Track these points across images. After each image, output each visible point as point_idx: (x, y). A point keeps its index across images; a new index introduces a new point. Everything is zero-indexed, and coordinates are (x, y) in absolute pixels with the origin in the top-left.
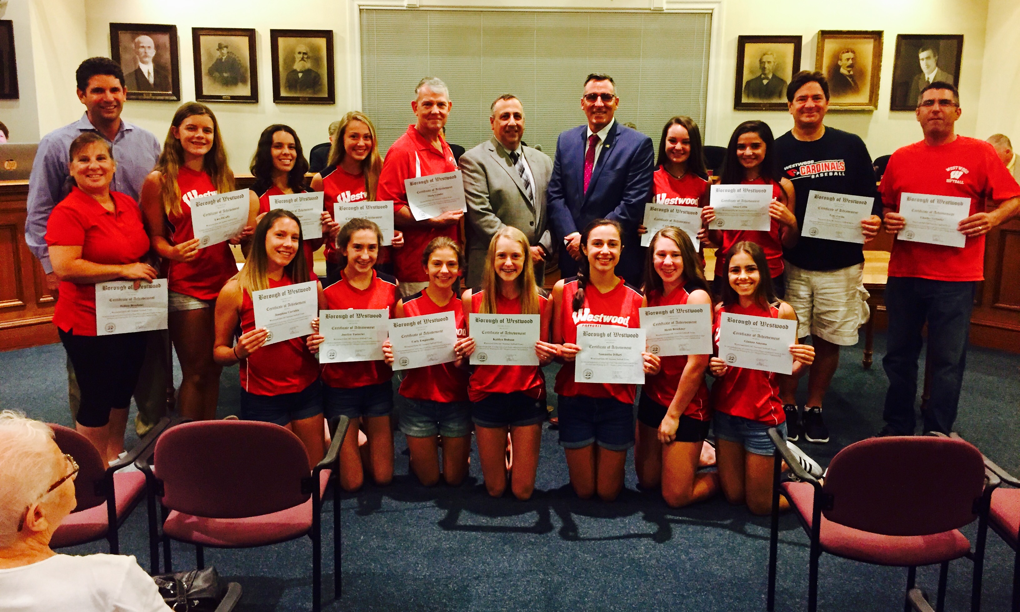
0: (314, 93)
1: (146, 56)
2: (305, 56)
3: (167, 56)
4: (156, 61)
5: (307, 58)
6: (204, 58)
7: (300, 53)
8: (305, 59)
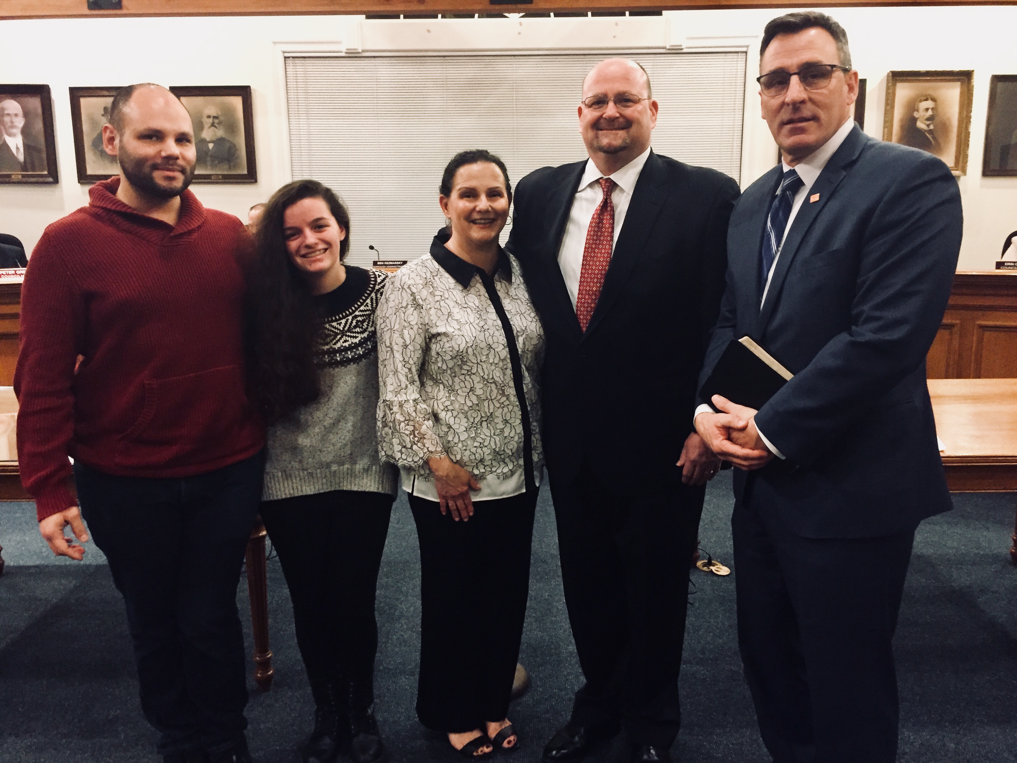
0: (230, 168)
1: (13, 127)
2: (216, 121)
3: (39, 125)
4: (26, 132)
5: (219, 123)
6: (86, 127)
7: (209, 117)
8: (217, 125)
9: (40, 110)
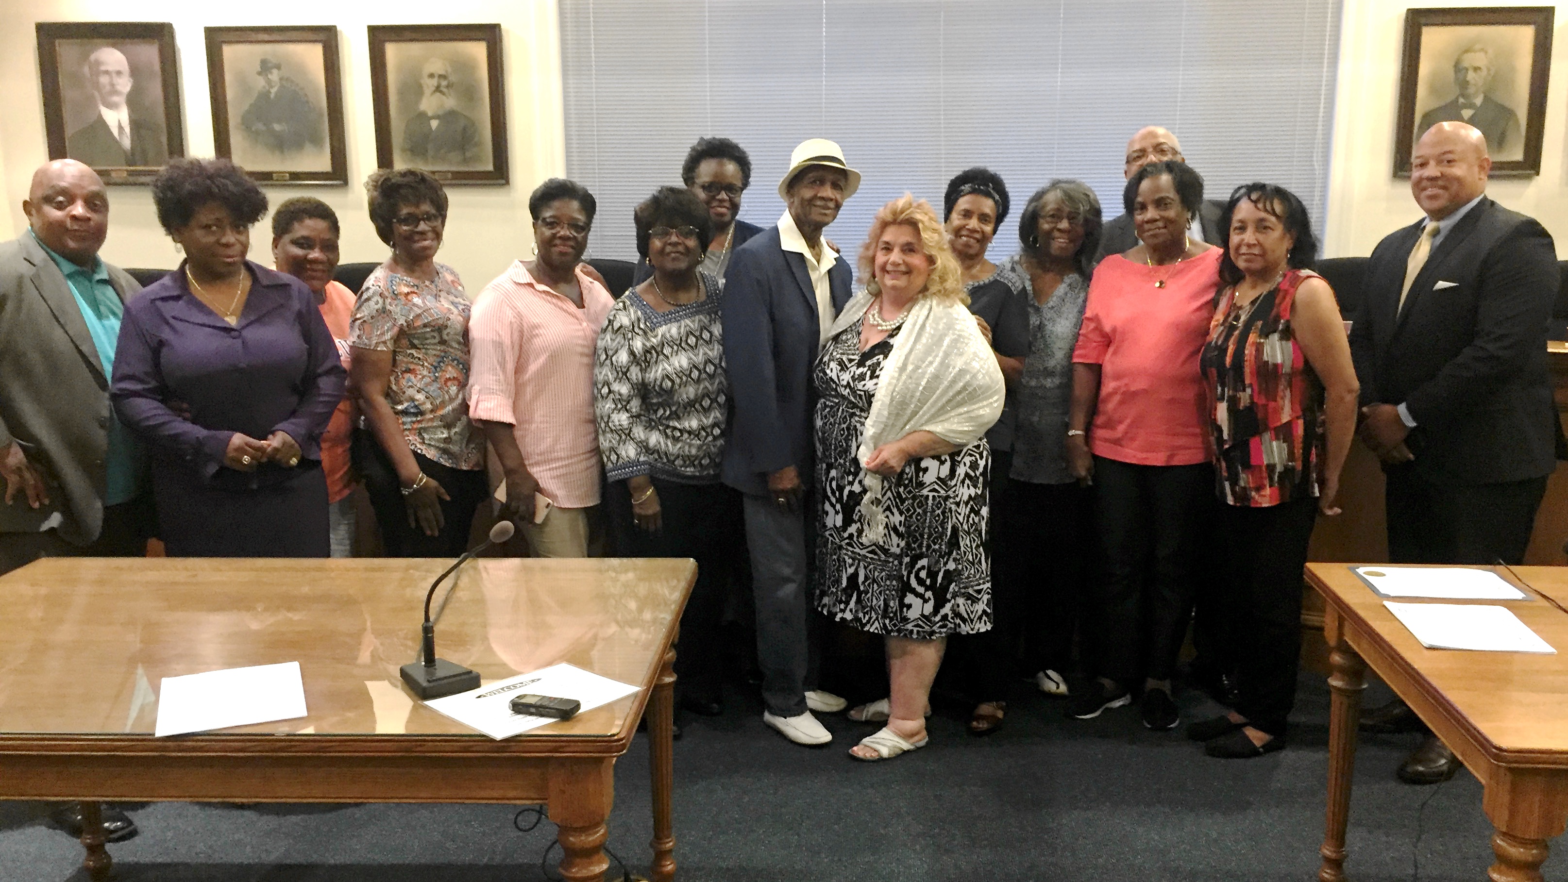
9: (157, 67)
